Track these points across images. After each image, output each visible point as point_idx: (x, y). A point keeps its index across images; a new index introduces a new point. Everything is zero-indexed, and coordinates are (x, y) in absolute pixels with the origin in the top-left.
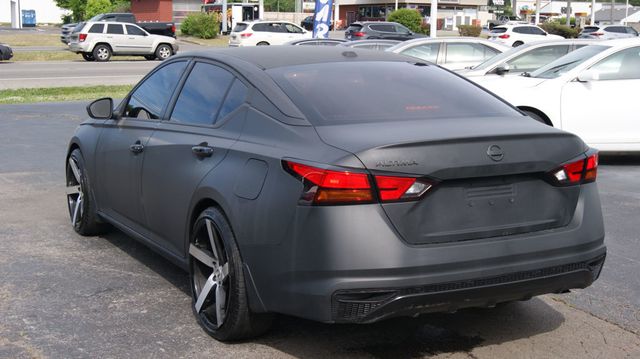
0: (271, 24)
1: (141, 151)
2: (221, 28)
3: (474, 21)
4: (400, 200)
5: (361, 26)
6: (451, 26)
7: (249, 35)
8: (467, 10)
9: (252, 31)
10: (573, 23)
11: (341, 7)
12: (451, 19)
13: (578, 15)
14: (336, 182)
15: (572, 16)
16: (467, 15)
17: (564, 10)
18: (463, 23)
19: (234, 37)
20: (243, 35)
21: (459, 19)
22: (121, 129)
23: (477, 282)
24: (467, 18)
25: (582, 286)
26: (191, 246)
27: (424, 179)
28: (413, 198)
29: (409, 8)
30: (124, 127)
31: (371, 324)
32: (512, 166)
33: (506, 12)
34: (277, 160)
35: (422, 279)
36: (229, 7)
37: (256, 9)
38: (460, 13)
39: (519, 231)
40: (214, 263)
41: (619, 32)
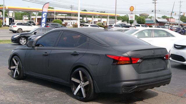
0: (22, 23)
1: (47, 55)
2: (3, 24)
3: (76, 23)
4: (136, 63)
5: (48, 24)
6: (69, 25)
7: (16, 26)
8: (74, 20)
9: (17, 25)
10: (102, 24)
11: (37, 18)
12: (69, 23)
13: (104, 22)
14: (121, 59)
15: (102, 22)
16: (74, 21)
17: (99, 21)
18: (73, 24)
19: (11, 27)
20: (14, 26)
21: (71, 22)
22: (36, 50)
23: (152, 82)
24: (74, 22)
25: (168, 84)
26: (72, 78)
27: (141, 58)
28: (139, 63)
29: (57, 19)
30: (37, 49)
31: (130, 93)
32: (157, 55)
33: (83, 21)
34: (103, 55)
35: (142, 82)
36: (5, 18)
37: (13, 19)
38: (72, 21)
39: (158, 71)
40: (80, 82)
41: (118, 27)
